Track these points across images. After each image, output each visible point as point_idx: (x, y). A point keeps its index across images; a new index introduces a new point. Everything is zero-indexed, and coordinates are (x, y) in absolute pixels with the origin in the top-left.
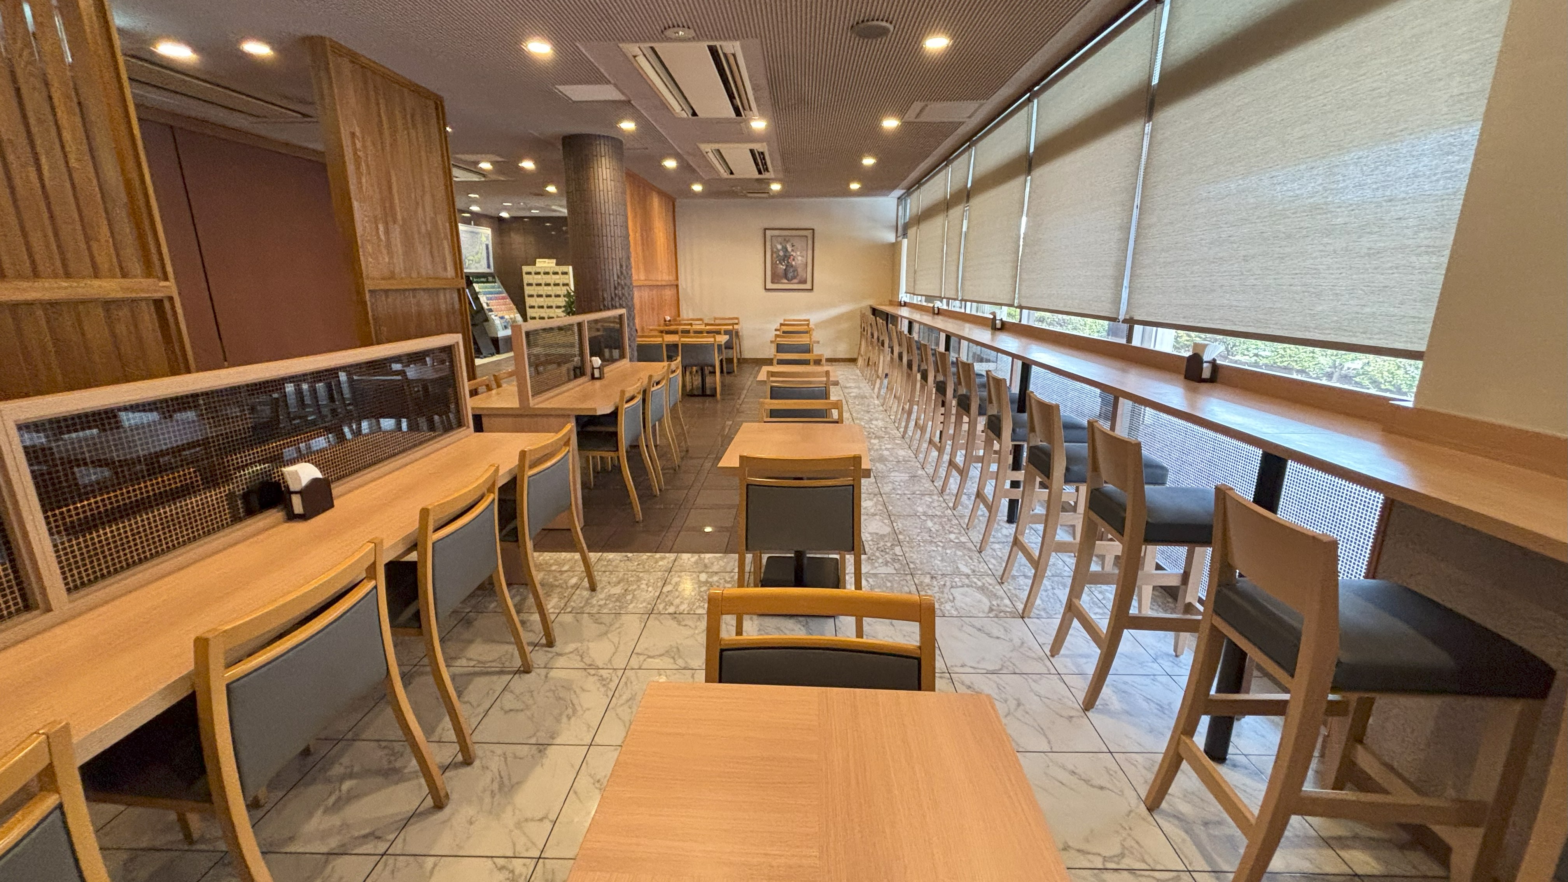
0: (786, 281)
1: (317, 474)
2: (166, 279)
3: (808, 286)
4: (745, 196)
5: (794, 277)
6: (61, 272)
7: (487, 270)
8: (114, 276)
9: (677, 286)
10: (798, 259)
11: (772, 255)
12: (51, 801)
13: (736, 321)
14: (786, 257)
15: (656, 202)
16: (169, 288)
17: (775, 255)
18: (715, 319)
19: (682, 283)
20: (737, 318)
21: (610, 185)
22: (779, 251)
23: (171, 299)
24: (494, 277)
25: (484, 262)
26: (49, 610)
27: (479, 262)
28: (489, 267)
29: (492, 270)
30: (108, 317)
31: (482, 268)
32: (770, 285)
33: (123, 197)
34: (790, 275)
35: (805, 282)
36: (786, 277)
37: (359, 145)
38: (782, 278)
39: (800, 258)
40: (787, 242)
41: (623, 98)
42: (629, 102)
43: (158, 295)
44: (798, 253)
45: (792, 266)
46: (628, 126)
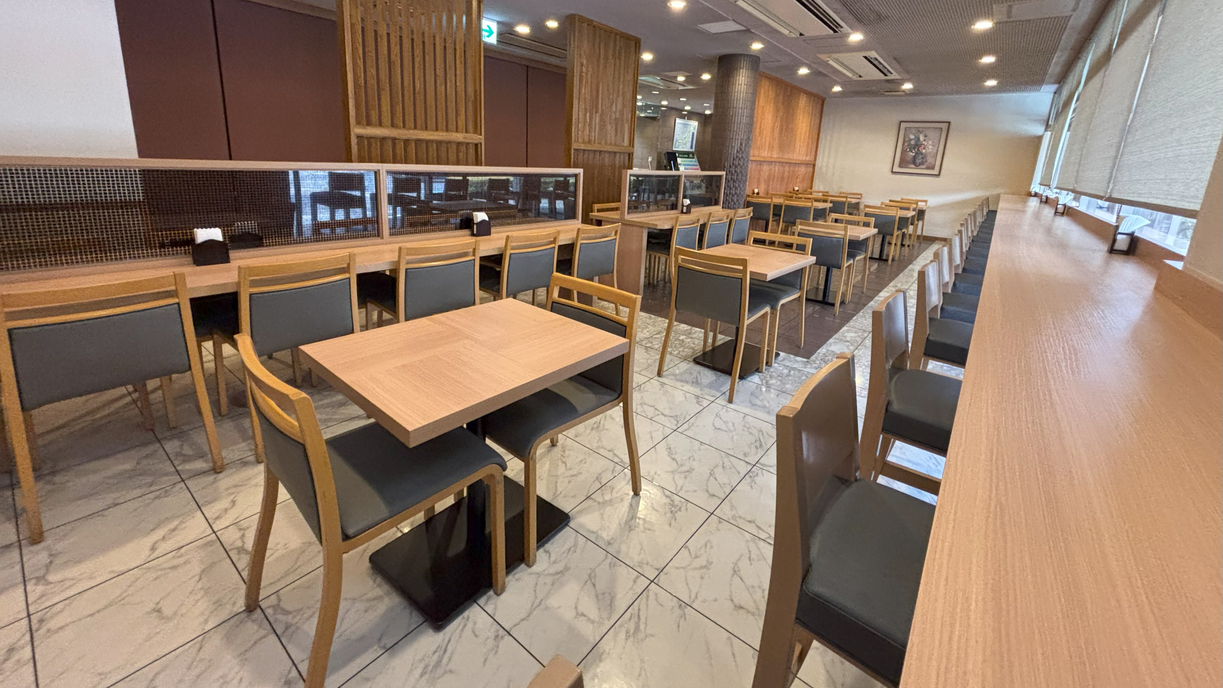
0: (914, 167)
1: (486, 218)
2: (481, 135)
3: (936, 172)
4: (882, 95)
5: (922, 163)
6: (445, 129)
7: (690, 150)
8: (462, 132)
9: (814, 165)
10: (929, 148)
11: (903, 145)
12: (347, 275)
13: (859, 196)
14: (918, 145)
15: (803, 102)
16: (480, 138)
17: (906, 144)
18: (841, 193)
19: (818, 163)
20: (861, 195)
21: (743, 88)
22: (910, 140)
23: (481, 144)
24: (693, 155)
25: (689, 145)
26: (382, 238)
27: (685, 144)
28: (691, 148)
29: (693, 150)
30: (457, 149)
31: (687, 148)
32: (896, 169)
33: (473, 99)
34: (918, 161)
35: (933, 168)
36: (914, 163)
37: (584, 69)
38: (910, 163)
39: (931, 147)
40: (921, 132)
41: (743, 28)
42: (748, 30)
43: (476, 142)
44: (930, 142)
45: (922, 154)
46: (757, 46)
